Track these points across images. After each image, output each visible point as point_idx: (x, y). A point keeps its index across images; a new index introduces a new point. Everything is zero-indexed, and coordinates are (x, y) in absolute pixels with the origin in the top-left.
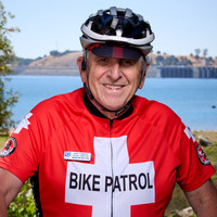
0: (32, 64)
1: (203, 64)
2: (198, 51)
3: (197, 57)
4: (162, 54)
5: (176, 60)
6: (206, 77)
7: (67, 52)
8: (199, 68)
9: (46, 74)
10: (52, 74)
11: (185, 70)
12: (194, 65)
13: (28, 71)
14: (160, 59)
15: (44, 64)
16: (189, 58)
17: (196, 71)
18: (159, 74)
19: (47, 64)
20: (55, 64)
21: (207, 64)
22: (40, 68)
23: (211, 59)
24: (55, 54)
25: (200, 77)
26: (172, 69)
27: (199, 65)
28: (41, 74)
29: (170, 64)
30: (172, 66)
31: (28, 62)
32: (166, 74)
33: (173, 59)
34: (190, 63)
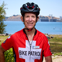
1: (51, 18)
3: (50, 17)
5: (45, 17)
6: (52, 21)
7: (17, 15)
10: (14, 21)
11: (47, 20)
15: (11, 18)
16: (48, 17)
17: (49, 20)
18: (40, 21)
20: (14, 18)
23: (53, 17)
24: (14, 16)
25: (51, 21)
28: (11, 21)
29: (43, 18)
30: (44, 19)
31: (7, 18)
33: (44, 17)
34: (48, 18)
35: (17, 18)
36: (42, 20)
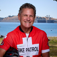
0: (4, 19)
2: (47, 16)
4: (38, 17)
6: (49, 23)
8: (48, 20)
9: (7, 22)
10: (9, 22)
11: (44, 21)
12: (46, 19)
13: (2, 21)
14: (37, 18)
15: (7, 19)
18: (37, 22)
19: (8, 19)
20: (10, 19)
21: (50, 19)
22: (6, 20)
25: (48, 22)
26: (40, 21)
27: (48, 19)
28: (6, 22)
30: (41, 20)
32: (39, 22)
33: (41, 18)
35: (13, 19)
36: (39, 21)
